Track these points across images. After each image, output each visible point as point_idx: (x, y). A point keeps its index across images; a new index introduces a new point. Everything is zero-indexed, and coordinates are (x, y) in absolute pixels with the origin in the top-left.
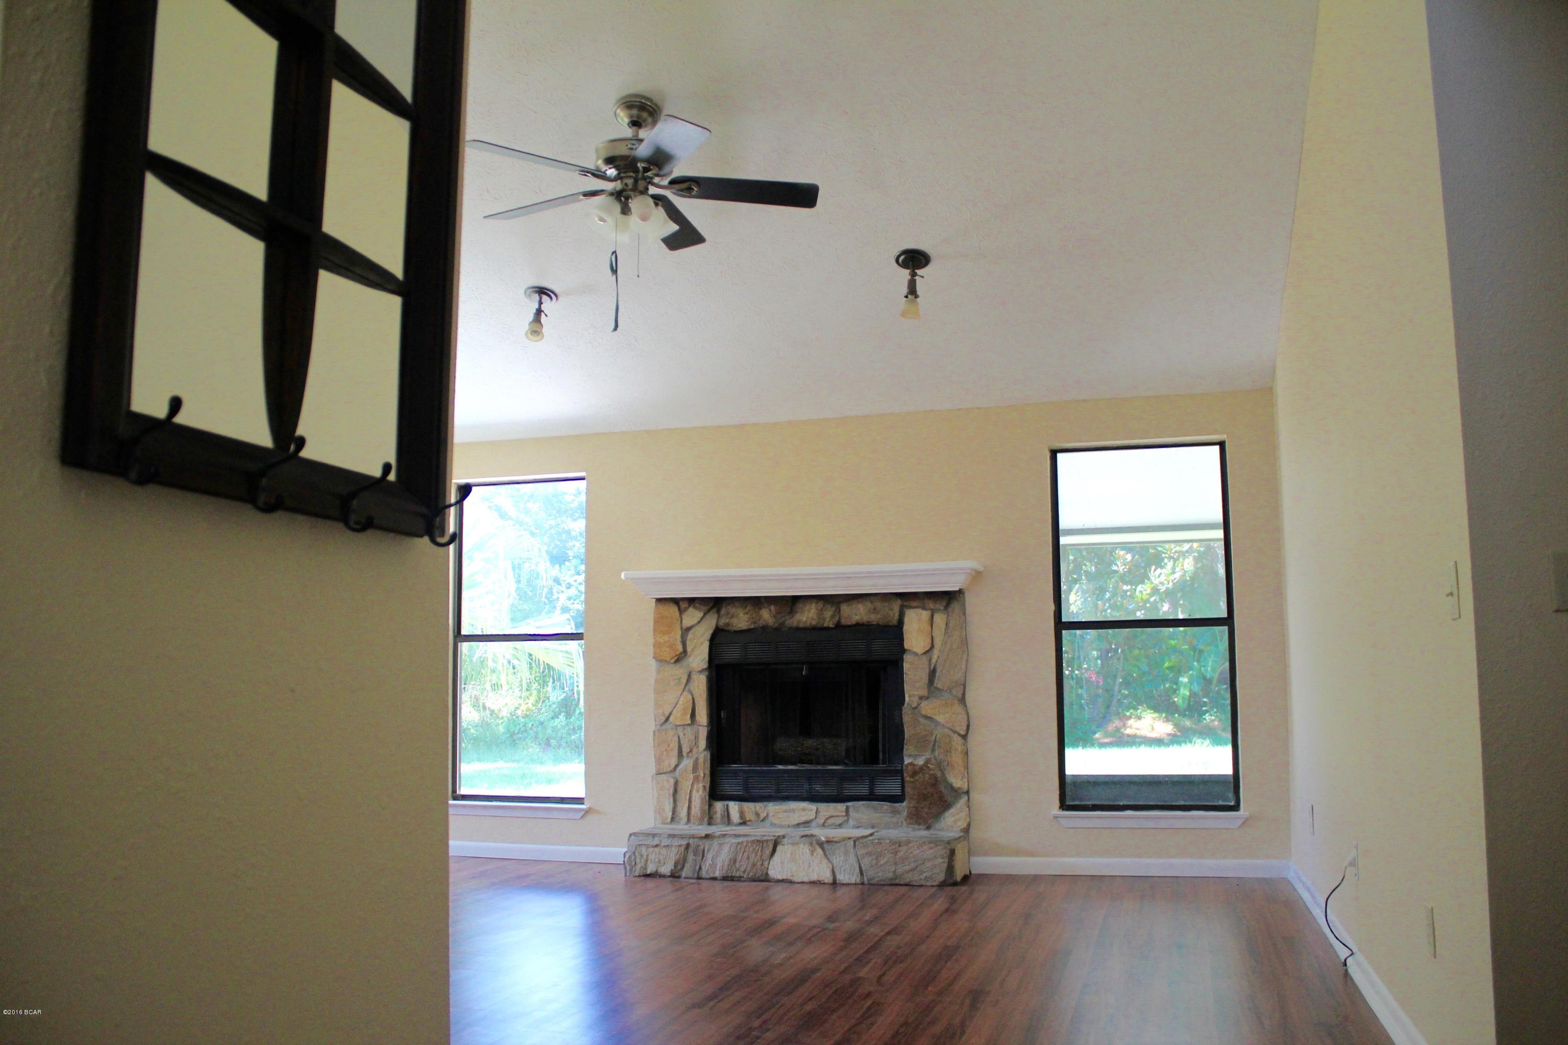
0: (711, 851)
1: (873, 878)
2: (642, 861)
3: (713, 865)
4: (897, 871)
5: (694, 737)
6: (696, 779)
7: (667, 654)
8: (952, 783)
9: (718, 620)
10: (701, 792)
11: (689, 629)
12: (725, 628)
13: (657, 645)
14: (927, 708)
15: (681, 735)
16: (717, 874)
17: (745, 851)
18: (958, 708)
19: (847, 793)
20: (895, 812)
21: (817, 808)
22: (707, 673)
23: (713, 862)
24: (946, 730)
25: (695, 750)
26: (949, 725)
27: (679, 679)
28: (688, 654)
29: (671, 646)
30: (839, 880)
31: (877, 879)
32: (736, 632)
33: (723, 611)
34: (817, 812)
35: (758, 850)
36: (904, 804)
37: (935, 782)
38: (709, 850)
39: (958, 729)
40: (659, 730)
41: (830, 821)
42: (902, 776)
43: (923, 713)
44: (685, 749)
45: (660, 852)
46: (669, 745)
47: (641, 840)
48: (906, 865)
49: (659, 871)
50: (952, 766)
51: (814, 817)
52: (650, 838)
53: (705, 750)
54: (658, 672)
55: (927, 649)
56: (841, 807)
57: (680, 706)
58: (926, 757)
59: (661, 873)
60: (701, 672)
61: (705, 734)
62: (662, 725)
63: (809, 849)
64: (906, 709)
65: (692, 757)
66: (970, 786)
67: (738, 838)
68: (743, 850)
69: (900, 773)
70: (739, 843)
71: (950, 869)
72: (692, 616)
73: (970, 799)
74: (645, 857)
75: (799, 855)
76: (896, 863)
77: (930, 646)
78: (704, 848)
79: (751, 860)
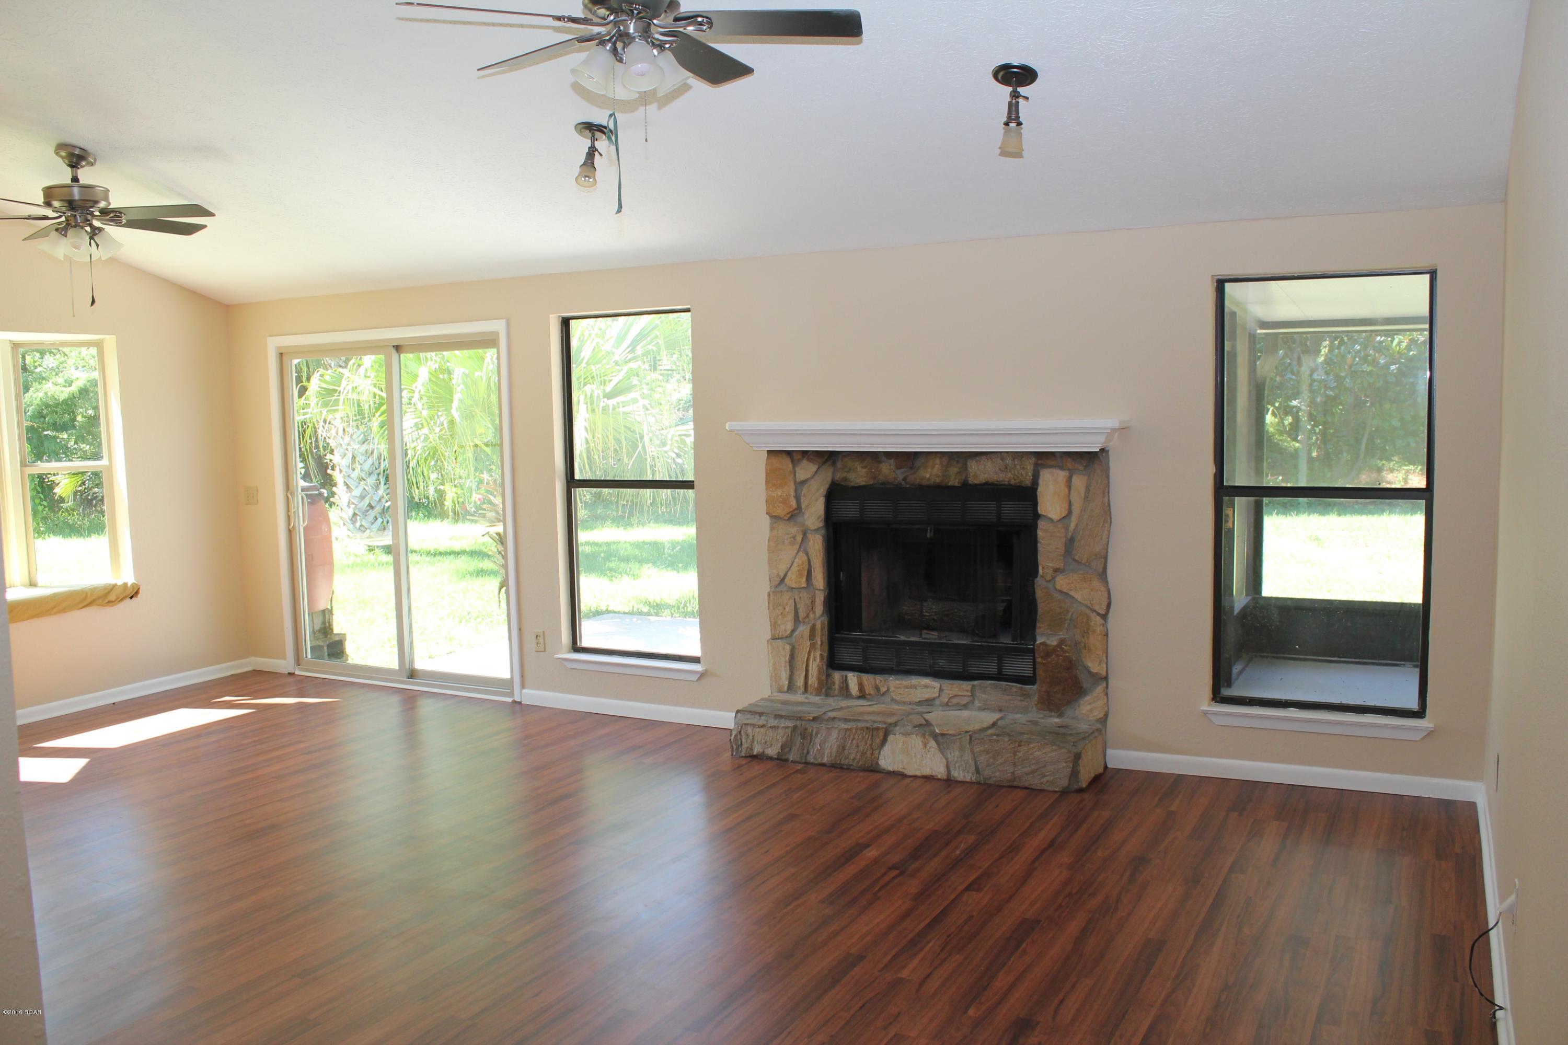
0: (819, 735)
1: (991, 777)
2: (749, 741)
3: (821, 751)
4: (1016, 772)
5: (810, 601)
6: (813, 646)
7: (781, 511)
8: (1089, 667)
9: (833, 473)
10: (818, 660)
11: (803, 483)
12: (842, 483)
13: (770, 501)
14: (1062, 582)
15: (797, 600)
16: (825, 760)
17: (854, 738)
18: (1096, 583)
19: (974, 670)
20: (1025, 695)
21: (941, 686)
22: (823, 532)
23: (821, 747)
24: (1084, 609)
25: (811, 615)
26: (1088, 603)
27: (794, 537)
28: (803, 510)
29: (785, 501)
30: (954, 777)
31: (994, 779)
32: (853, 487)
33: (839, 465)
34: (941, 690)
35: (868, 738)
36: (1035, 687)
37: (1071, 666)
38: (817, 734)
39: (1097, 608)
40: (773, 592)
41: (955, 701)
42: (1034, 657)
43: (1058, 587)
44: (802, 614)
45: (766, 733)
46: (785, 609)
47: (747, 719)
48: (1026, 767)
49: (766, 752)
50: (1090, 650)
51: (937, 695)
52: (757, 716)
53: (822, 615)
54: (772, 529)
55: (1063, 515)
56: (966, 685)
57: (795, 568)
58: (1059, 637)
59: (768, 754)
60: (816, 530)
61: (822, 598)
62: (777, 586)
63: (922, 742)
64: (1039, 582)
65: (809, 623)
66: (1109, 672)
67: (849, 723)
68: (852, 737)
69: (1032, 651)
70: (847, 729)
71: (1075, 773)
72: (806, 470)
73: (1109, 687)
74: (751, 737)
75: (911, 747)
76: (1015, 764)
77: (1067, 512)
78: (812, 731)
79: (861, 748)
